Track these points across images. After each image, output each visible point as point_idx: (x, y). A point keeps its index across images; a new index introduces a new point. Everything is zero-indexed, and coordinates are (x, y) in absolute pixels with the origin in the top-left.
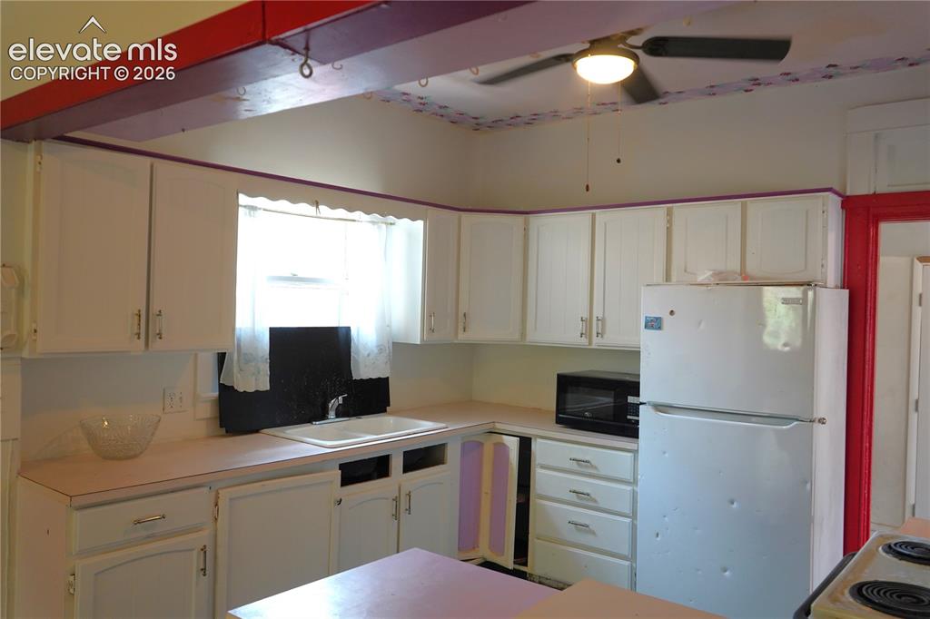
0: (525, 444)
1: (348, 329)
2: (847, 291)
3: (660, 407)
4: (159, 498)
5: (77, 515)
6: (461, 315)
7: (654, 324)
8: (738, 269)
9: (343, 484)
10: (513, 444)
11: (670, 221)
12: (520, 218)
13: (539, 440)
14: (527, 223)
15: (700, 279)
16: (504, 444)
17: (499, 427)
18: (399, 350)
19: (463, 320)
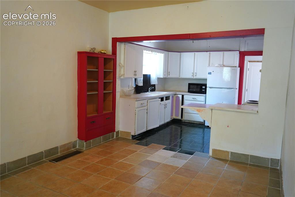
0: (183, 96)
1: (150, 75)
2: (240, 68)
3: (210, 88)
4: (143, 101)
5: (136, 102)
6: (168, 72)
7: (210, 73)
8: (222, 64)
9: (161, 101)
10: (180, 96)
11: (210, 55)
12: (179, 53)
13: (186, 95)
14: (180, 54)
15: (216, 66)
16: (178, 97)
17: (177, 93)
18: (159, 79)
19: (169, 73)
